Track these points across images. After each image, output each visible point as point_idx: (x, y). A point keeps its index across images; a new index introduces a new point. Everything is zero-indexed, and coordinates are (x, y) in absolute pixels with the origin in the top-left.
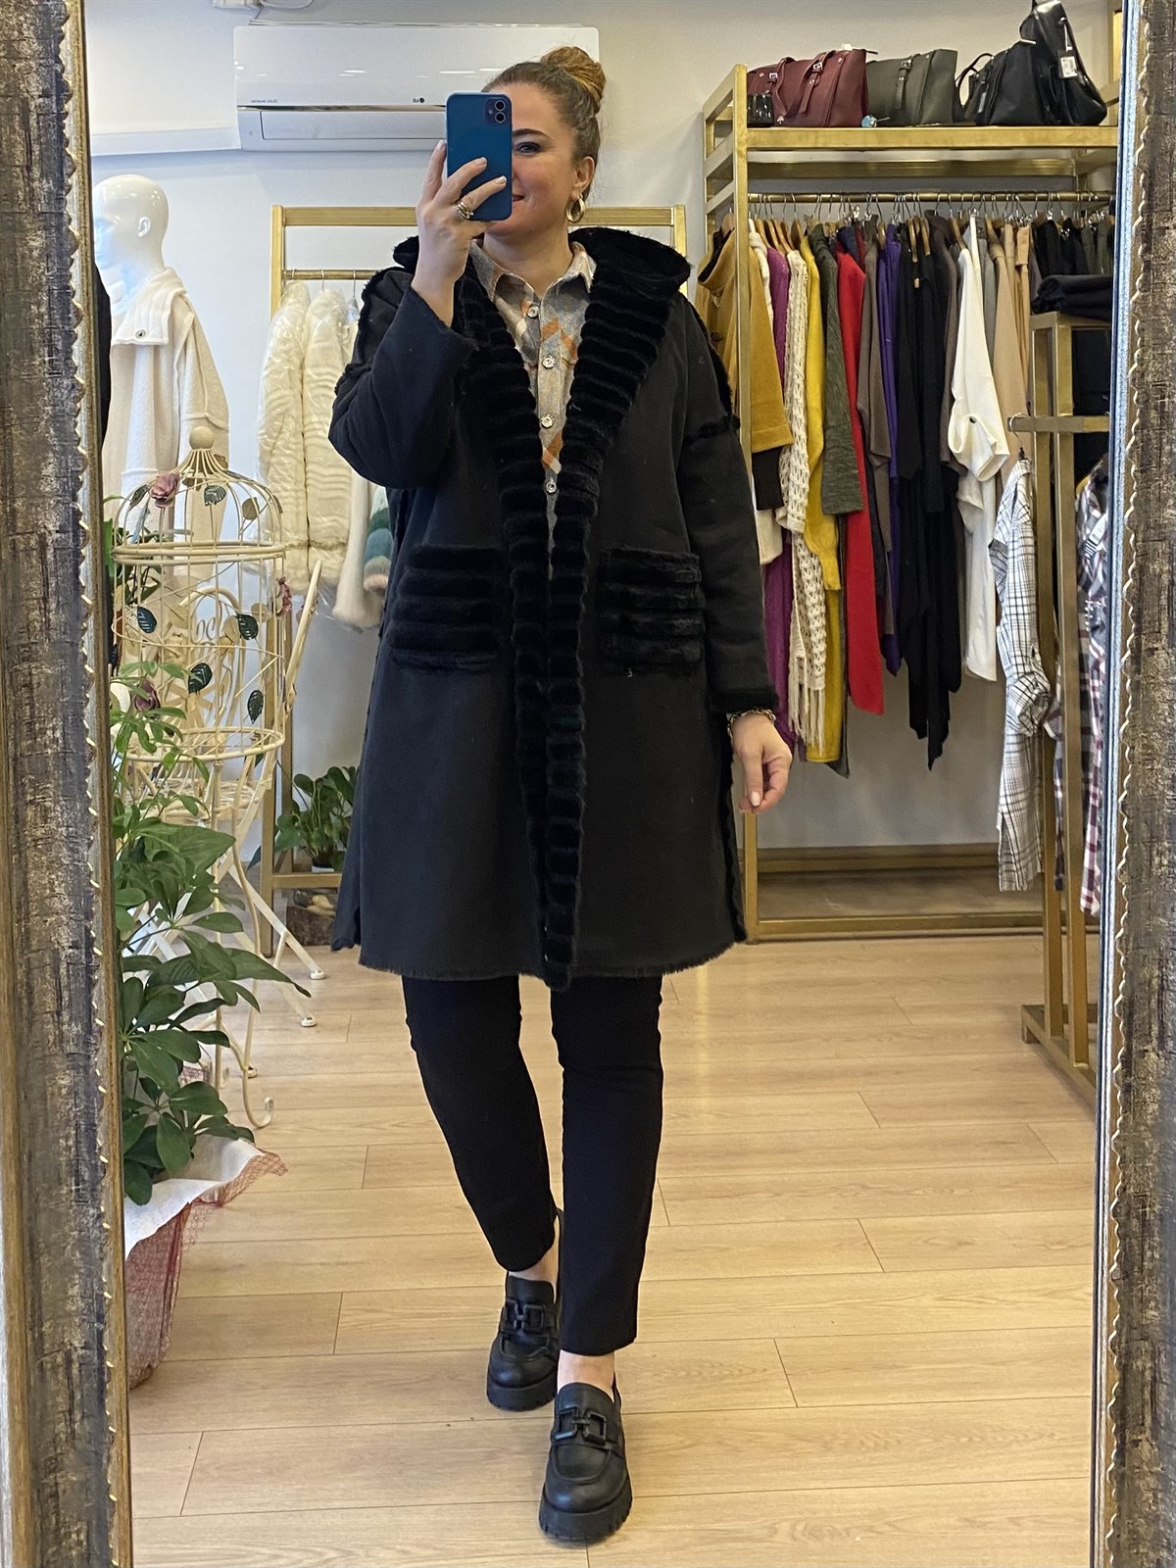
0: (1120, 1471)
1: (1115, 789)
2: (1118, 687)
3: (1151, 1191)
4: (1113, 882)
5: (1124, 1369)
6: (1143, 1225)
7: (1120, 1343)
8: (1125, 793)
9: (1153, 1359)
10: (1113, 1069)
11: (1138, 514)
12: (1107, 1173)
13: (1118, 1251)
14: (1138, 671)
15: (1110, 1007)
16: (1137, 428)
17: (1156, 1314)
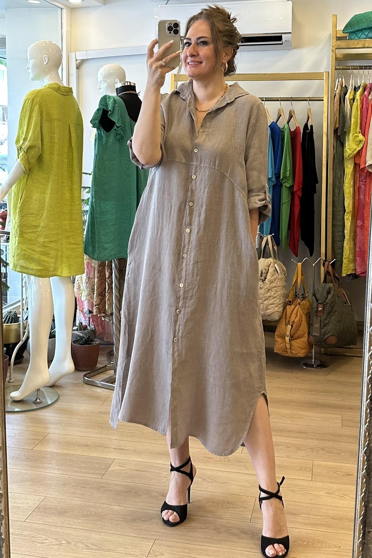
0: (364, 542)
5: (366, 506)
7: (365, 498)
10: (366, 401)
12: (363, 438)
13: (366, 466)
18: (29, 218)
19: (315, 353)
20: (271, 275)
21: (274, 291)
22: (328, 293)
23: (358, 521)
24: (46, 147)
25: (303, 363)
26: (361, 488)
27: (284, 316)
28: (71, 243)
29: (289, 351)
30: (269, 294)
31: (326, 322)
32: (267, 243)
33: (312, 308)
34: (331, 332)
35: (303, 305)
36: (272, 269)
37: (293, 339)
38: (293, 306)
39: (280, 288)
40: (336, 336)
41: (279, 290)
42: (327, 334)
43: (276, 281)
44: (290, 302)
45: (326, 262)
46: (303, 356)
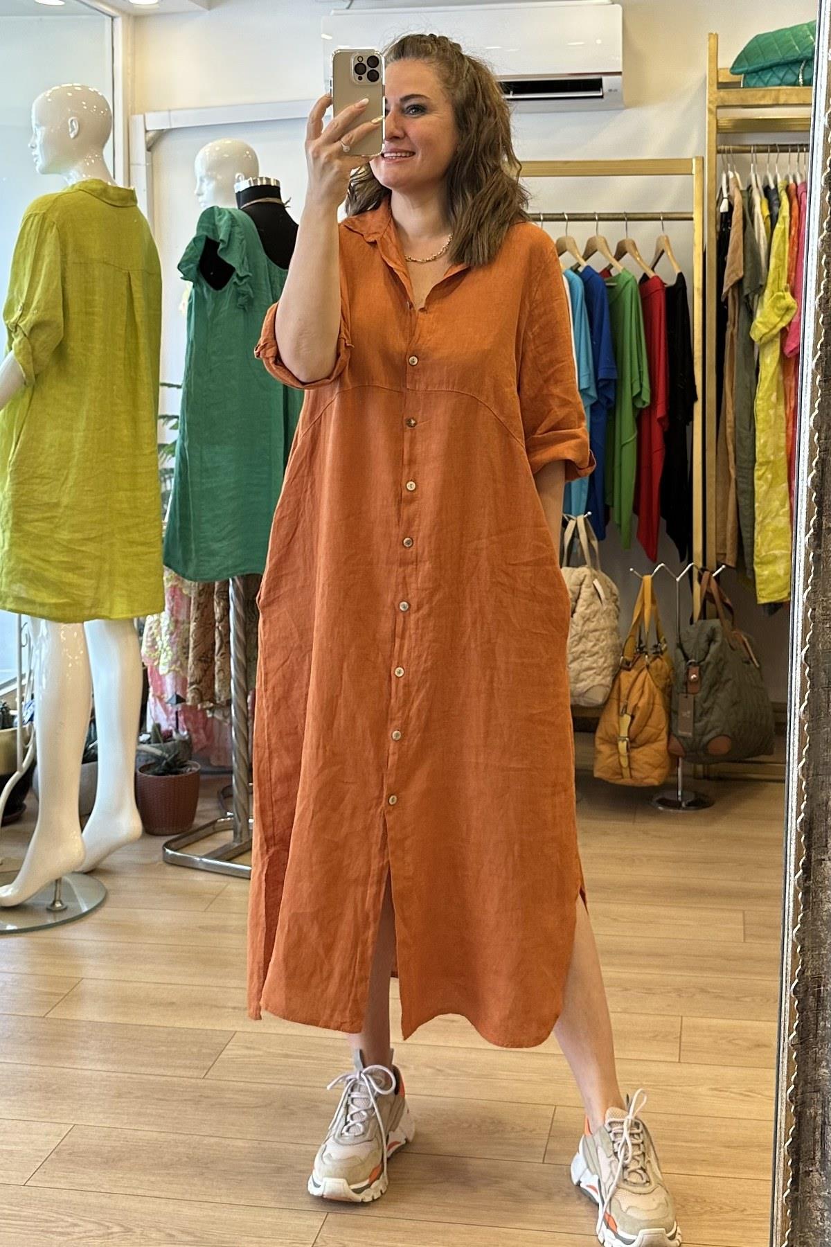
0: (795, 1196)
1: (799, 644)
2: (803, 558)
3: (825, 974)
4: (797, 720)
5: (799, 1115)
6: (818, 1001)
7: (797, 1095)
8: (808, 646)
9: (823, 1107)
10: (795, 874)
11: (821, 417)
12: (790, 959)
13: (797, 1022)
14: (819, 546)
15: (794, 823)
16: (822, 345)
17: (827, 1071)
18: (35, 487)
19: (683, 776)
20: (585, 603)
21: (593, 639)
22: (711, 640)
23: (782, 1150)
24: (74, 325)
25: (657, 798)
26: (788, 1072)
27: (615, 695)
28: (133, 542)
29: (626, 773)
30: (580, 647)
31: (706, 705)
32: (576, 534)
33: (676, 676)
34: (717, 727)
35: (656, 668)
36: (589, 590)
37: (634, 745)
38: (633, 673)
39: (605, 632)
40: (728, 736)
41: (603, 637)
42: (710, 731)
43: (597, 617)
44: (628, 663)
45: (706, 572)
46: (656, 783)
